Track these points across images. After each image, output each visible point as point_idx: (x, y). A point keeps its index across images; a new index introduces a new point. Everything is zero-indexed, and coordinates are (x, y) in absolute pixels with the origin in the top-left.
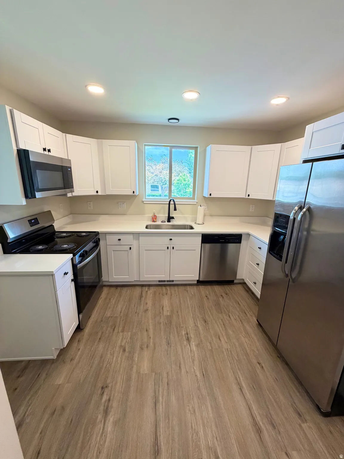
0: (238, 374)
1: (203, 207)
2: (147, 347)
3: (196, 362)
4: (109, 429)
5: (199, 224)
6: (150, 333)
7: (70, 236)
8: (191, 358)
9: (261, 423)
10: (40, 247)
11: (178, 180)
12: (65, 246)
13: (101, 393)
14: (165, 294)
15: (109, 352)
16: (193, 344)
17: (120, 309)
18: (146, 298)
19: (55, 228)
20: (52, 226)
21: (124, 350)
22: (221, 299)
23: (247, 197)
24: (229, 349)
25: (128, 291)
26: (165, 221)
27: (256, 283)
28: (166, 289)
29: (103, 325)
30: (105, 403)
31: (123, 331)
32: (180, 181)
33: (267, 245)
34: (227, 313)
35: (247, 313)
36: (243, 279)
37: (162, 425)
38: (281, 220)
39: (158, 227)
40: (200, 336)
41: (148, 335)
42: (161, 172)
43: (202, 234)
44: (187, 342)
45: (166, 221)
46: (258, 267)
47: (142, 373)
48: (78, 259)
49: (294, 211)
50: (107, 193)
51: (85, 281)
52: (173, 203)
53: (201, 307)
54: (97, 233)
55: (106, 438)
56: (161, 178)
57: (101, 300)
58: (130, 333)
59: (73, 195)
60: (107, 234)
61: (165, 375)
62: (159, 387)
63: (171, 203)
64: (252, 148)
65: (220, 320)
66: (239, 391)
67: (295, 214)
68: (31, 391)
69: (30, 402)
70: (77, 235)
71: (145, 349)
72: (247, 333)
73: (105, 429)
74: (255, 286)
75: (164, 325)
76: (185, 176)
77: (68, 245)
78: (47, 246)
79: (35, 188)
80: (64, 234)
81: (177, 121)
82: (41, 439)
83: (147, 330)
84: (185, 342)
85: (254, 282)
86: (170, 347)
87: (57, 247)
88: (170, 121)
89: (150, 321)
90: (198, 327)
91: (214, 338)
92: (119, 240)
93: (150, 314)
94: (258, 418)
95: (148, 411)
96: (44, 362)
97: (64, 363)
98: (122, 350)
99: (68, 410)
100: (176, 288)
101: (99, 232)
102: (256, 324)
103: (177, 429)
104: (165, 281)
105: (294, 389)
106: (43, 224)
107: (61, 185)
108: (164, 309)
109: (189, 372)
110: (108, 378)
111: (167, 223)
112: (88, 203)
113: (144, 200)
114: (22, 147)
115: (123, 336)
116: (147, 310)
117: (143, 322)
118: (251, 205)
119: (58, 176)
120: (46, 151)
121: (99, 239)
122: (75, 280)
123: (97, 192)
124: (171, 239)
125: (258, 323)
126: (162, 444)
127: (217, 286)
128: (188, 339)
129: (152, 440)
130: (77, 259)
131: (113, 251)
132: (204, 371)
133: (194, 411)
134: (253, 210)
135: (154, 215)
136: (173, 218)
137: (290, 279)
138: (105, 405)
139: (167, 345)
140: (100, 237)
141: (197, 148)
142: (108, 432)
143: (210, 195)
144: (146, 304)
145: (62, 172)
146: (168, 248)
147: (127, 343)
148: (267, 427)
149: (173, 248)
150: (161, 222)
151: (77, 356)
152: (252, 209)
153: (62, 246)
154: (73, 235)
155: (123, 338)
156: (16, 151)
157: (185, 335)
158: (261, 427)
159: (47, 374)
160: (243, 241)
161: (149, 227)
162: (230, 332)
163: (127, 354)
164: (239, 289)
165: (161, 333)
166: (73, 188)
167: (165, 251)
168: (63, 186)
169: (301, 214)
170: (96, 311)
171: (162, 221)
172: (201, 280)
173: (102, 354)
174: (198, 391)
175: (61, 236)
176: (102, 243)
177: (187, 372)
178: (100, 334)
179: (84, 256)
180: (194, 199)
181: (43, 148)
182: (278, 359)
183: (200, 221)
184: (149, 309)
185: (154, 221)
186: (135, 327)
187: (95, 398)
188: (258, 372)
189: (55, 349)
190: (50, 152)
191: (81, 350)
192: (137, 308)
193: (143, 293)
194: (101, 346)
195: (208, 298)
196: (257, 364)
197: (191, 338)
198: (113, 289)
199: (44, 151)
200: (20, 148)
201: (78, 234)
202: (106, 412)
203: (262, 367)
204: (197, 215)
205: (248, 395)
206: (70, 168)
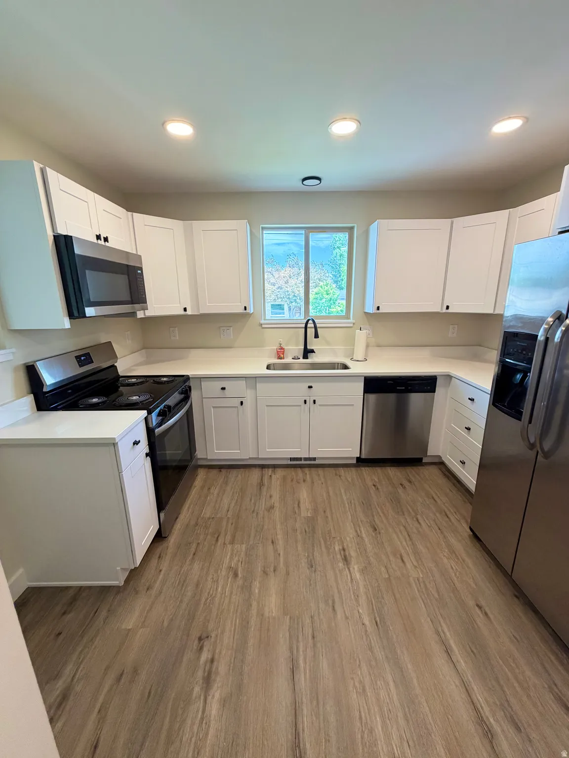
0: (441, 626)
1: (365, 331)
2: (275, 571)
3: (363, 600)
4: (214, 712)
5: (358, 361)
6: (278, 547)
7: (142, 383)
8: (352, 593)
9: (492, 720)
10: (95, 400)
11: (316, 294)
12: (135, 398)
13: (199, 648)
14: (302, 480)
15: (211, 576)
16: (355, 568)
17: (226, 506)
18: (269, 488)
19: (119, 371)
20: (113, 367)
21: (236, 575)
22: (400, 490)
23: (444, 310)
24: (421, 580)
25: (240, 476)
26: (299, 357)
27: (464, 463)
28: (303, 472)
29: (198, 532)
30: (205, 666)
31: (232, 542)
32: (319, 295)
33: (488, 394)
34: (413, 514)
35: (450, 516)
36: (439, 457)
37: (305, 710)
38: (518, 343)
39: (286, 367)
40: (367, 554)
41: (276, 551)
42: (287, 282)
43: (365, 377)
44: (344, 564)
45: (301, 358)
46: (469, 434)
47: (267, 615)
48: (156, 420)
49: (546, 325)
50: (202, 311)
51: (168, 458)
52: (312, 325)
53: (367, 505)
54: (186, 378)
55: (209, 726)
56: (288, 291)
57: (194, 490)
58: (244, 546)
59: (146, 315)
60: (202, 379)
61: (308, 621)
62: (298, 641)
63: (308, 326)
64: (452, 223)
65: (402, 528)
66: (445, 655)
67: (547, 331)
68: (82, 638)
69: (83, 656)
70: (154, 381)
71: (272, 574)
72: (452, 552)
73: (207, 712)
74: (463, 468)
75: (301, 533)
76: (329, 286)
77: (140, 397)
78: (105, 399)
79: (84, 300)
80: (134, 380)
81: (317, 182)
82: (101, 720)
83: (272, 540)
84: (341, 565)
85: (461, 461)
86: (315, 572)
87: (122, 400)
88: (306, 182)
89: (279, 527)
90: (362, 538)
91: (391, 558)
92: (223, 389)
93: (277, 514)
94: (486, 711)
95: (281, 683)
96: (105, 590)
97: (137, 593)
98: (231, 574)
99: (143, 676)
100: (320, 471)
101: (190, 377)
102: (469, 536)
103: (332, 719)
104: (300, 459)
105: (553, 658)
106: (100, 363)
107: (126, 296)
108: (302, 505)
109: (350, 618)
110: (208, 622)
111: (302, 360)
112: (171, 329)
113: (263, 322)
114: (62, 231)
115: (233, 550)
116: (272, 507)
117: (266, 527)
118: (451, 327)
119: (121, 281)
120: (101, 240)
121: (190, 387)
122: (152, 454)
123: (185, 310)
124: (310, 387)
125: (472, 533)
126: (308, 745)
127: (392, 468)
128: (346, 560)
129: (290, 737)
130: (154, 419)
131: (213, 407)
132: (377, 616)
133: (364, 690)
134: (455, 335)
135: (280, 346)
136: (312, 351)
137: (540, 451)
138: (205, 669)
139: (308, 568)
140: (192, 383)
141: (352, 228)
142: (212, 718)
143: (378, 308)
144: (271, 497)
145: (128, 276)
146: (305, 402)
147: (240, 564)
148: (505, 728)
149: (314, 402)
150: (293, 359)
151: (158, 583)
152: (452, 332)
153: (129, 398)
154: (147, 382)
155: (232, 554)
156: (53, 238)
157: (341, 553)
158: (492, 727)
159: (109, 611)
160: (439, 389)
161: (272, 367)
162: (420, 547)
163: (240, 582)
164: (433, 472)
165: (297, 547)
166: (145, 302)
167: (300, 407)
168: (130, 299)
169: (562, 330)
170: (186, 508)
171: (293, 357)
172: (363, 457)
173: (198, 581)
174: (369, 652)
175: (128, 383)
176: (194, 395)
177: (347, 618)
178: (194, 546)
179: (165, 415)
180: (348, 318)
181: (97, 235)
182: (515, 599)
183: (359, 354)
184: (275, 505)
185: (280, 358)
186: (253, 534)
187: (188, 656)
188: (478, 622)
189: (122, 569)
190: (108, 242)
191: (162, 573)
192: (255, 504)
193: (264, 478)
194: (196, 566)
195: (378, 489)
196: (477, 608)
197: (351, 557)
198: (214, 472)
199: (97, 239)
200: (59, 232)
201: (155, 379)
202: (208, 681)
203: (486, 614)
204: (354, 346)
205: (462, 664)
206: (141, 269)
